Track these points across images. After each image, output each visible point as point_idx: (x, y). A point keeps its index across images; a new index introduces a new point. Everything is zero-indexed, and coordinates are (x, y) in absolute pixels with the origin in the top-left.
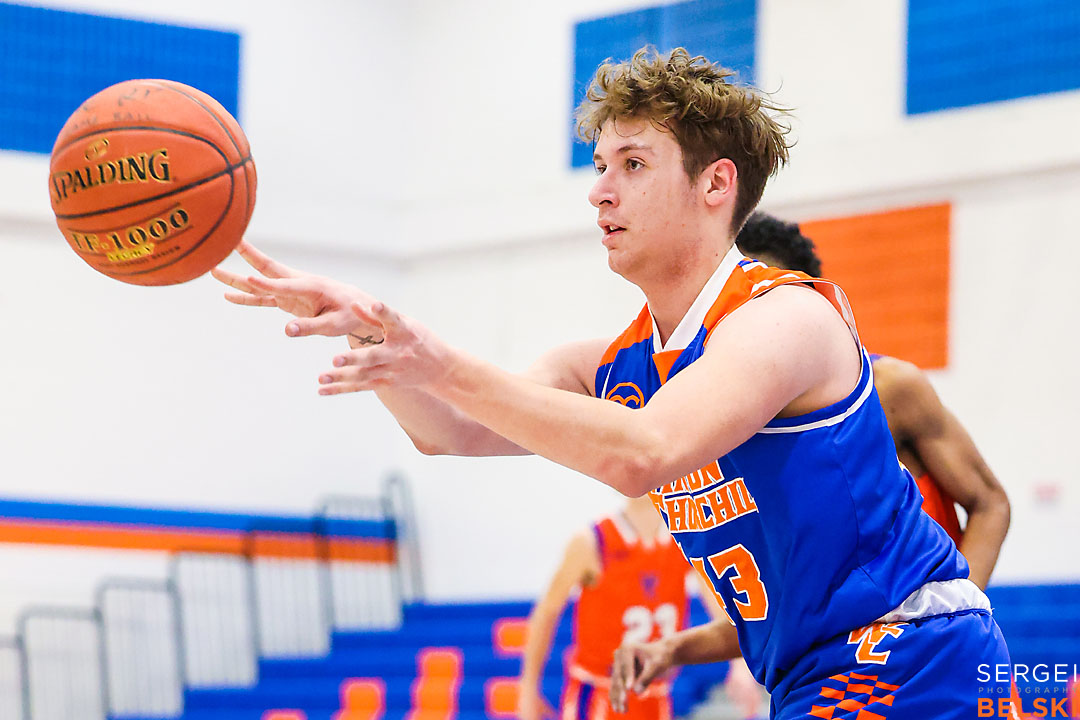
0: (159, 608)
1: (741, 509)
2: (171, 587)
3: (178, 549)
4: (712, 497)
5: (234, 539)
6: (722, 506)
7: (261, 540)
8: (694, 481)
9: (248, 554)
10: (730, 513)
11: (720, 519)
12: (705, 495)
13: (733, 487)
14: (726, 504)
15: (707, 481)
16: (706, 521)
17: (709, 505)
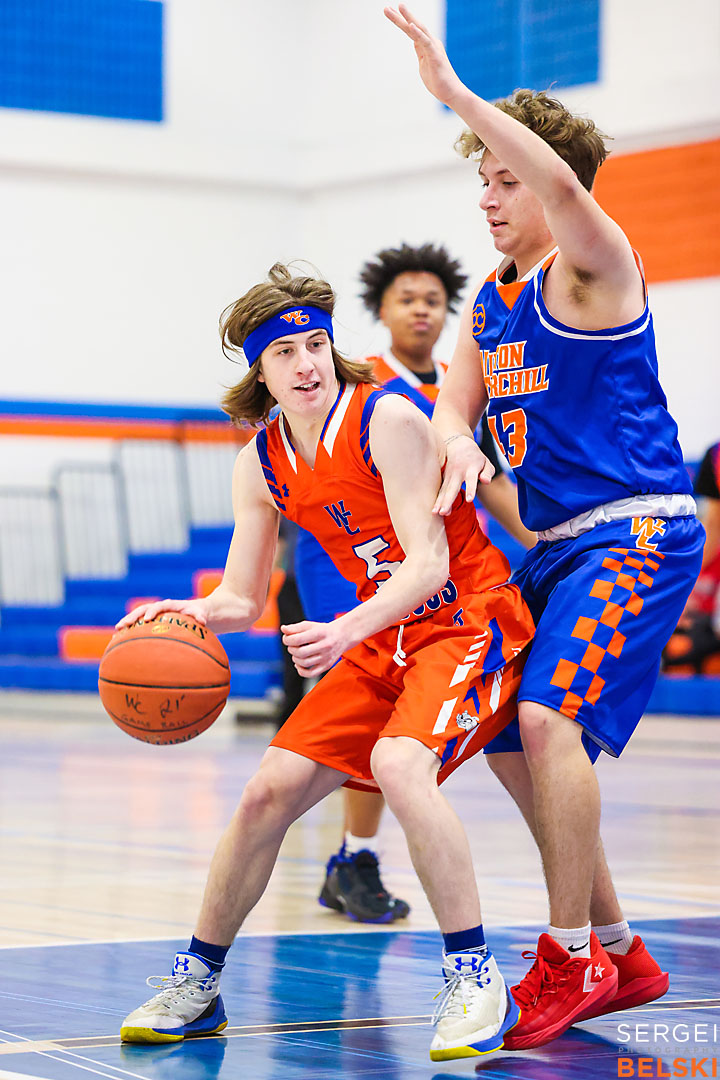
0: (105, 487)
1: (527, 389)
2: (115, 469)
3: (120, 436)
4: (512, 375)
5: (167, 427)
6: (516, 383)
7: (190, 427)
8: (503, 362)
9: (179, 440)
10: (519, 390)
11: (512, 392)
12: (508, 373)
13: (527, 373)
14: (519, 383)
15: (512, 364)
16: (503, 390)
17: (509, 380)
